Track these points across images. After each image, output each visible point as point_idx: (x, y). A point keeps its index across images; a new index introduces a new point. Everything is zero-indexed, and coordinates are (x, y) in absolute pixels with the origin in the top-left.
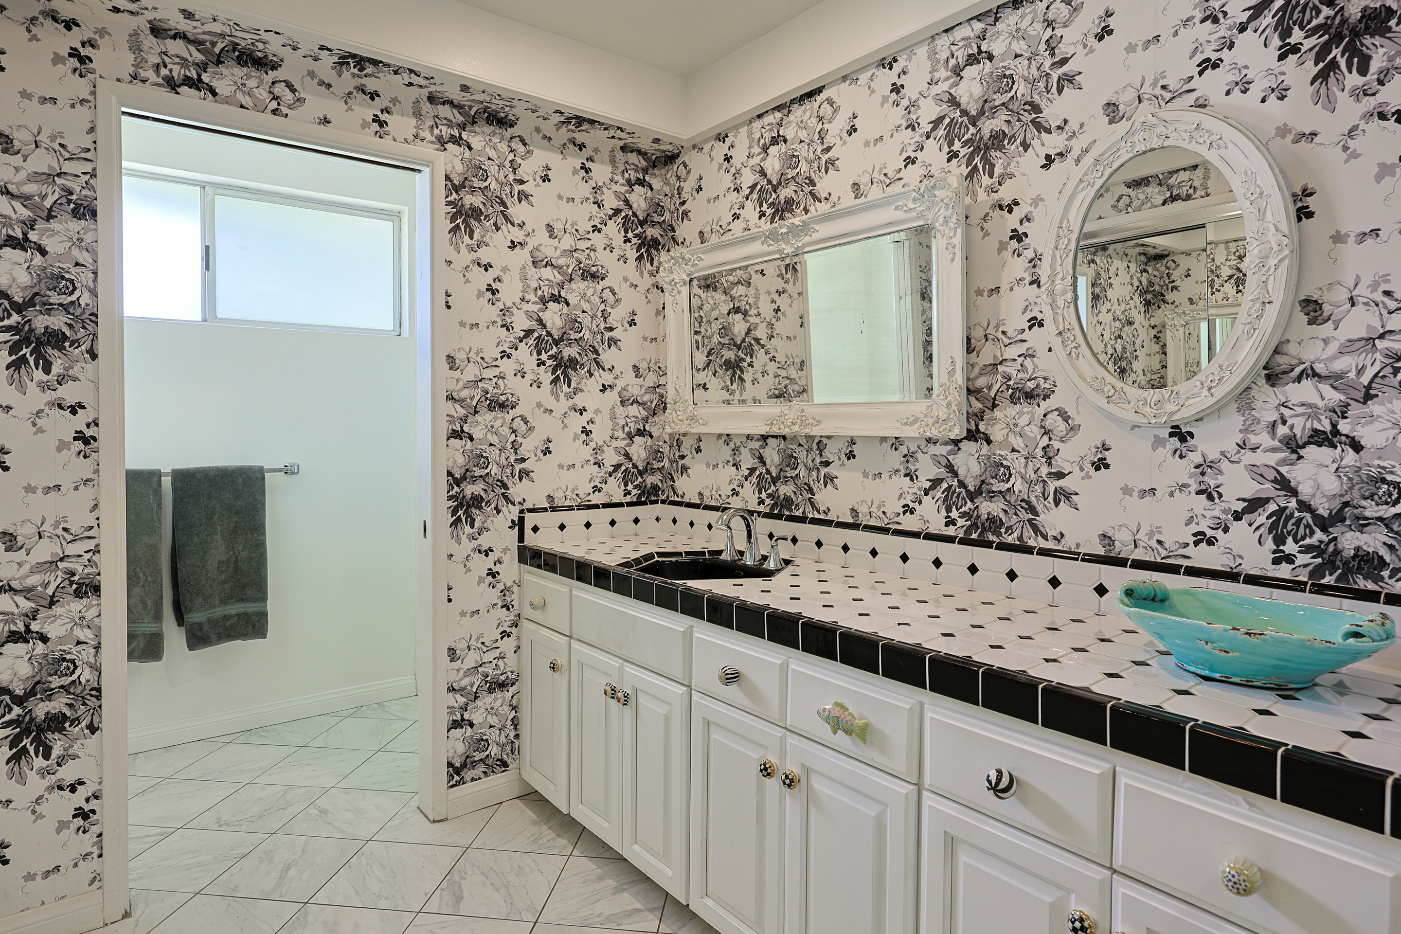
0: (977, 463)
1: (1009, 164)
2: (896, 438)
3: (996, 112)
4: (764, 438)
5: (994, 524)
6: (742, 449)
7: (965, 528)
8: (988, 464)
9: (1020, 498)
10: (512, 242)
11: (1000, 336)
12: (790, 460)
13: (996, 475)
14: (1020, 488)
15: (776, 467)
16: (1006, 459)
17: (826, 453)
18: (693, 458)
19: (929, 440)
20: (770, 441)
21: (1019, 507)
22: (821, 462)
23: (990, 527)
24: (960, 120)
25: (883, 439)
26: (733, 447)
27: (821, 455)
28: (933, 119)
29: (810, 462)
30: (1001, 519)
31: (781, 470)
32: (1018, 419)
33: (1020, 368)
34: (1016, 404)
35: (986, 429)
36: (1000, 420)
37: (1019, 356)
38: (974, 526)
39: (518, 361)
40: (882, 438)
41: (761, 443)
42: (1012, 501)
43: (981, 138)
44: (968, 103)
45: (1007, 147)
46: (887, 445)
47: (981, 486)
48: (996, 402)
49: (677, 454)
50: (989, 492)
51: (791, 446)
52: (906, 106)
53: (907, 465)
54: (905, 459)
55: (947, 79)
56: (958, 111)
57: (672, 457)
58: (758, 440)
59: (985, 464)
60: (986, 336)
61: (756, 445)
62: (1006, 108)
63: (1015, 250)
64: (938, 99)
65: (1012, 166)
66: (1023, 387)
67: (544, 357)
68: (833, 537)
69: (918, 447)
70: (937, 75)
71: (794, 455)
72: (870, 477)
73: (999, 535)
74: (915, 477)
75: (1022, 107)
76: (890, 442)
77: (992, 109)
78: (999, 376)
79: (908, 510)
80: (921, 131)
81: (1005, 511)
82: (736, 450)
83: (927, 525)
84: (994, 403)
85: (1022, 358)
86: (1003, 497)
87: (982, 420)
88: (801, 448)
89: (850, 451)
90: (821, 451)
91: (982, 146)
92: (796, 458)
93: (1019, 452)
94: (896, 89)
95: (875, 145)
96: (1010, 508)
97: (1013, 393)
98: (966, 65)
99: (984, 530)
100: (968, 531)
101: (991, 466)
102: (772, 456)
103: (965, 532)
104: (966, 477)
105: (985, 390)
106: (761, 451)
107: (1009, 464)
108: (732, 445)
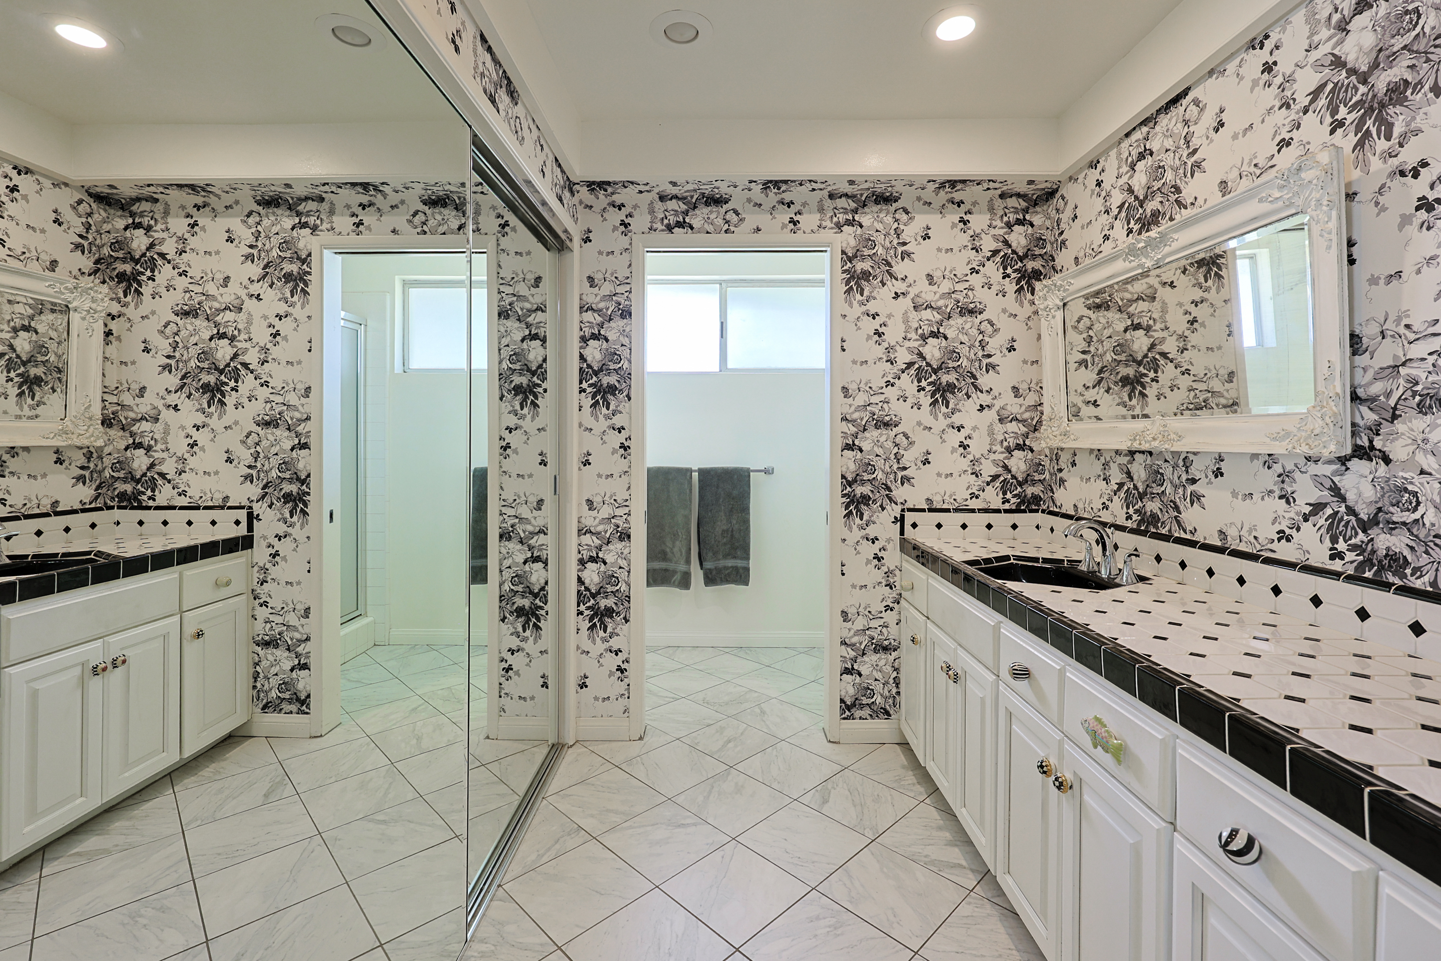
0: (1371, 487)
1: (1414, 118)
2: (1269, 455)
3: (1394, 60)
4: (1132, 453)
5: (1396, 562)
6: (1111, 464)
7: (1355, 564)
8: (1386, 488)
9: (1433, 533)
10: (896, 293)
11: (1402, 330)
12: (1157, 476)
13: (1398, 503)
14: (1433, 520)
15: (1143, 482)
16: (1411, 483)
17: (1192, 470)
18: (1069, 471)
19: (1308, 459)
20: (1137, 456)
21: (1431, 544)
22: (1188, 479)
23: (1390, 566)
24: (1346, 82)
25: (1255, 456)
26: (1104, 461)
27: (1187, 472)
28: (1312, 89)
29: (1176, 478)
30: (1405, 557)
31: (1148, 486)
32: (1430, 432)
33: (1431, 369)
34: (1426, 414)
35: (1384, 446)
36: (1403, 434)
37: (1430, 354)
38: (1368, 563)
39: (900, 388)
40: (1253, 454)
41: (1128, 458)
42: (1422, 536)
43: (1374, 96)
44: (1357, 59)
45: (1410, 98)
46: (1258, 463)
47: (1376, 514)
48: (1397, 413)
49: (1056, 468)
50: (1388, 522)
51: (1157, 462)
52: (1279, 84)
53: (1282, 486)
54: (1280, 479)
55: (1330, 38)
56: (1344, 71)
57: (1052, 471)
58: (1126, 455)
59: (1382, 488)
60: (1382, 332)
61: (1124, 460)
62: (1409, 50)
63: (1423, 223)
64: (1319, 65)
65: (1418, 119)
66: (1437, 393)
67: (924, 383)
68: (1199, 559)
69: (1296, 465)
70: (1316, 39)
71: (1161, 471)
72: (1240, 497)
73: (1403, 576)
74: (1291, 500)
75: (1432, 43)
76: (1262, 460)
77: (1389, 57)
78: (1401, 381)
79: (1283, 536)
80: (1298, 107)
81: (1412, 548)
82: (1106, 465)
83: (1307, 556)
84: (1394, 414)
85: (1435, 356)
86: (1409, 530)
87: (1378, 435)
88: (1167, 464)
89: (1218, 469)
90: (1187, 467)
91: (1376, 105)
92: (1162, 474)
93: (1430, 474)
94: (1268, 68)
95: (1244, 136)
96: (1418, 544)
97: (1421, 401)
98: (1354, 15)
99: (1381, 568)
100: (1360, 567)
101: (1391, 491)
102: (1139, 472)
103: (1356, 569)
104: (1357, 502)
105: (1382, 398)
106: (1129, 466)
107: (1416, 489)
108: (1102, 460)
